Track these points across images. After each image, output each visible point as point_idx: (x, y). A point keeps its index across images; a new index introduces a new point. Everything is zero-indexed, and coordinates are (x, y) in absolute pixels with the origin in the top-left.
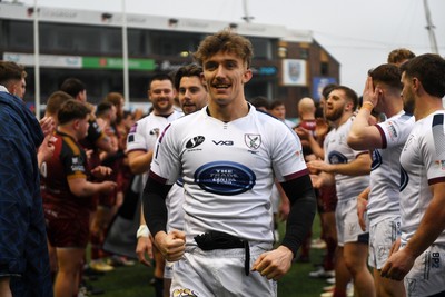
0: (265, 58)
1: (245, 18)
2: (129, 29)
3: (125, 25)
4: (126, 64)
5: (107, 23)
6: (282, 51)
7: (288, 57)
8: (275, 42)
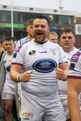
0: (68, 24)
1: (60, 8)
2: (14, 12)
3: (12, 10)
4: (12, 26)
5: (5, 9)
6: (75, 21)
7: (77, 23)
8: (72, 17)
